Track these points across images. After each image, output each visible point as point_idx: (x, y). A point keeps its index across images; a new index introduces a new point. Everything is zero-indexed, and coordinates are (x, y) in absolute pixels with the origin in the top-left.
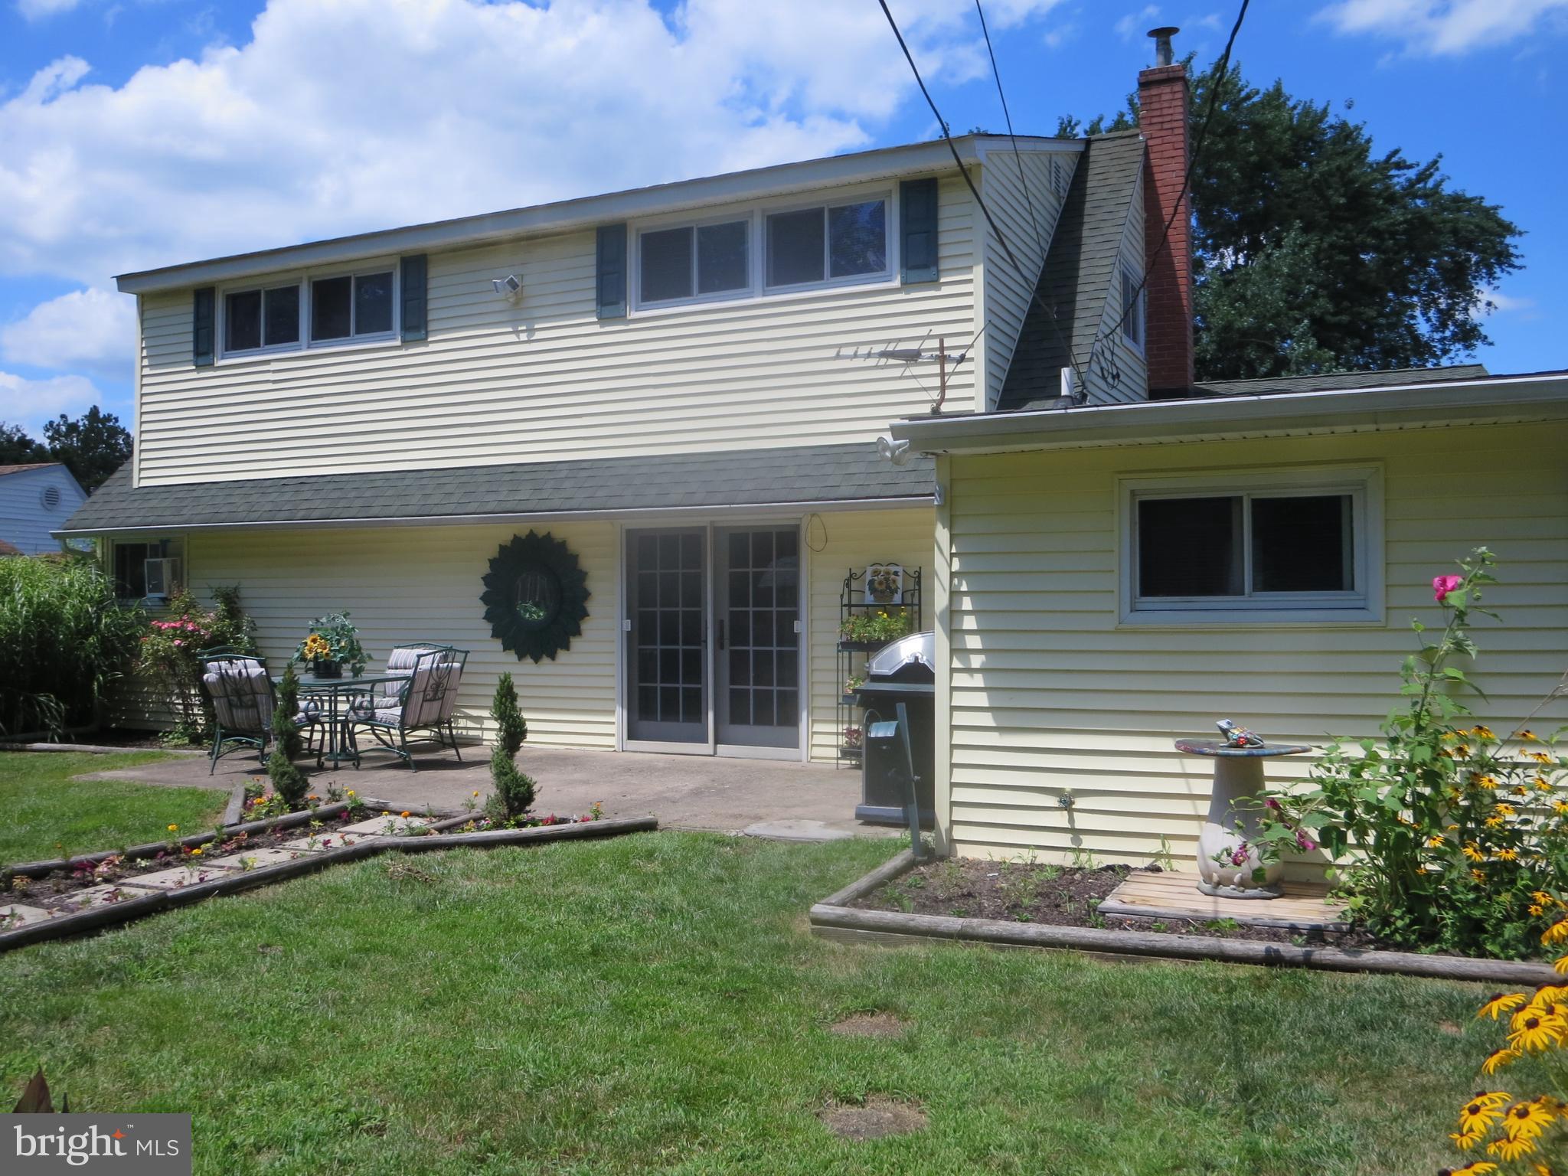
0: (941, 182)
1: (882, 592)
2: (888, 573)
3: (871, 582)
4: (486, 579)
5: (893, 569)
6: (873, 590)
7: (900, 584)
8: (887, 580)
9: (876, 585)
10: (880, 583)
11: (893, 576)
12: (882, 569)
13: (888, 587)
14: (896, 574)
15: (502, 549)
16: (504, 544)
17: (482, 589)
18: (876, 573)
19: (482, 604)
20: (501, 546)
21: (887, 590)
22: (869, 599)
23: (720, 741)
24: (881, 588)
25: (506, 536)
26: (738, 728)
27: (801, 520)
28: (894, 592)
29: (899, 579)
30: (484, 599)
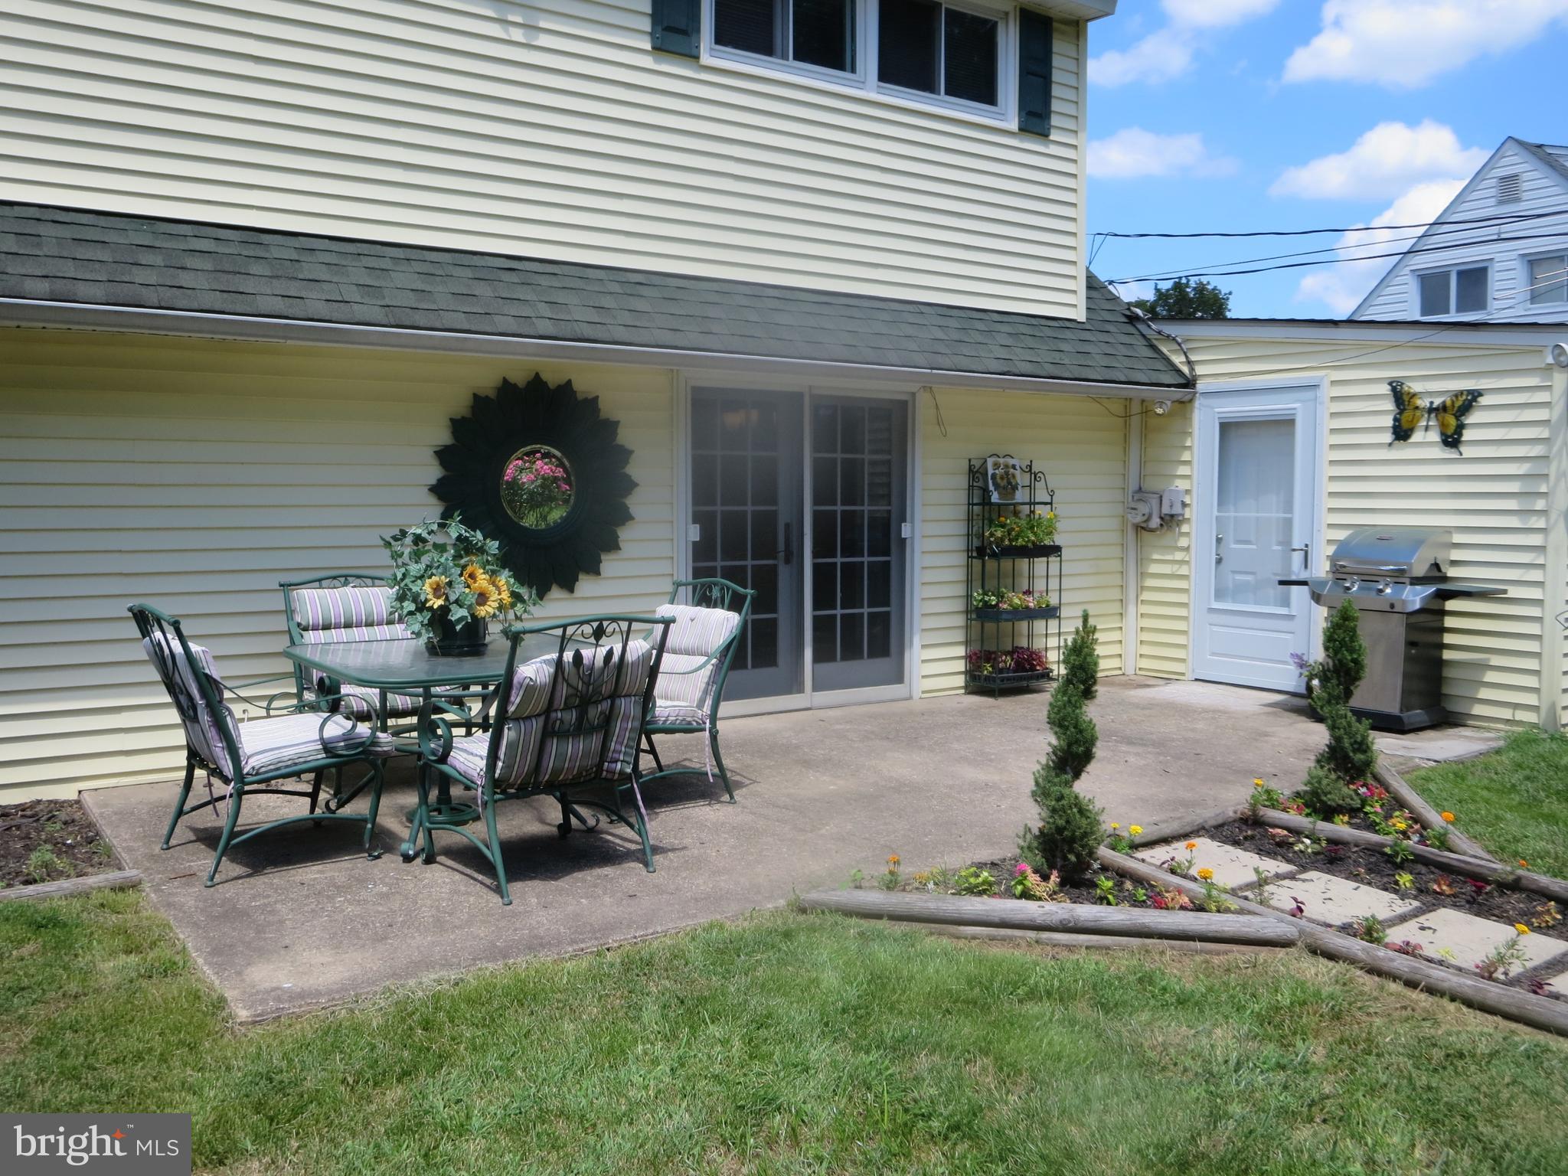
0: (1054, 25)
1: (1005, 488)
2: (1006, 466)
3: (994, 476)
4: (443, 455)
5: (1011, 462)
6: (997, 486)
7: (1018, 479)
8: (1007, 473)
9: (999, 481)
10: (1002, 478)
11: (1012, 470)
12: (1001, 461)
13: (1009, 483)
14: (1014, 467)
15: (479, 402)
16: (482, 393)
17: (433, 473)
18: (996, 466)
19: (432, 500)
20: (475, 396)
21: (1008, 486)
22: (995, 498)
23: (816, 688)
24: (1003, 483)
25: (486, 380)
26: (826, 667)
27: (913, 394)
28: (1015, 488)
29: (1018, 473)
30: (438, 490)
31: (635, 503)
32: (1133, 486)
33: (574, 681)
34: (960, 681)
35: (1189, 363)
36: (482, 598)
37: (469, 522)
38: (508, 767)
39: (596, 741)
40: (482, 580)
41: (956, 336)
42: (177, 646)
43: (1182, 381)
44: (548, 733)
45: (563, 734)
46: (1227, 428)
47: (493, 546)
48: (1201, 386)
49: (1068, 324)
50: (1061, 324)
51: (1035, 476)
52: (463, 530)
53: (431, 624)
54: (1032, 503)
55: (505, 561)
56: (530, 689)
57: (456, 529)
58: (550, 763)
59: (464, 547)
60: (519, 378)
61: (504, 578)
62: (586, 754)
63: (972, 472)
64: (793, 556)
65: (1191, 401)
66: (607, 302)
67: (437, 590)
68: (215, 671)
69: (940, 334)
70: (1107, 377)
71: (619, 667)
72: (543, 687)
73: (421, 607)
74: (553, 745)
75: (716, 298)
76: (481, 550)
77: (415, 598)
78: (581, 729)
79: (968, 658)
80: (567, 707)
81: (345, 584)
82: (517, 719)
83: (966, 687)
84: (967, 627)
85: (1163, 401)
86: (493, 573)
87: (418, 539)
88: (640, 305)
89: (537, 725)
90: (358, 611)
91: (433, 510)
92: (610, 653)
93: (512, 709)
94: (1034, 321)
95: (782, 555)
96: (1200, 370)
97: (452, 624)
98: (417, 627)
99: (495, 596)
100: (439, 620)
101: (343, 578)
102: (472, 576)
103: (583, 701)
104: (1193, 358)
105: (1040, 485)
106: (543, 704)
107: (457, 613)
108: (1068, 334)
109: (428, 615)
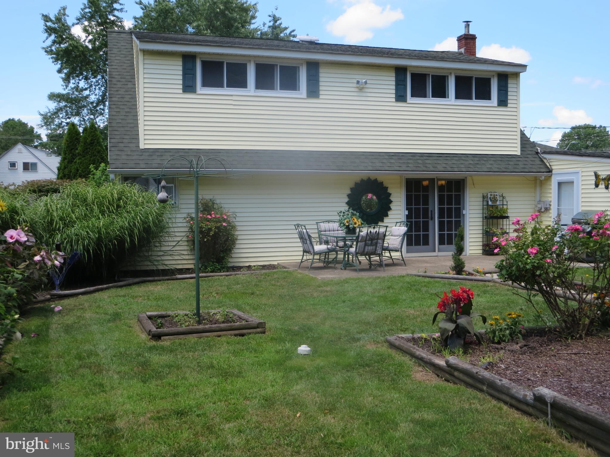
0: (509, 76)
1: (493, 201)
2: (494, 195)
3: (490, 198)
4: (349, 196)
5: (496, 194)
6: (491, 200)
7: (498, 199)
8: (494, 197)
10: (493, 198)
12: (493, 194)
13: (495, 199)
14: (497, 195)
15: (356, 184)
16: (357, 182)
17: (347, 200)
18: (491, 195)
19: (346, 205)
20: (356, 183)
21: (494, 200)
22: (490, 203)
23: (439, 251)
24: (493, 200)
25: (358, 179)
26: (442, 246)
27: (466, 177)
28: (497, 201)
29: (498, 197)
30: (348, 203)
31: (392, 206)
32: (538, 199)
33: (370, 236)
34: (481, 252)
35: (550, 165)
36: (355, 223)
37: (353, 210)
38: (359, 250)
39: (374, 247)
40: (356, 220)
41: (476, 162)
42: (305, 231)
43: (548, 171)
44: (365, 245)
45: (368, 246)
46: (560, 184)
47: (358, 214)
48: (553, 172)
49: (514, 156)
50: (512, 156)
51: (503, 197)
52: (352, 211)
53: (346, 228)
54: (503, 205)
55: (360, 217)
56: (362, 237)
57: (351, 211)
58: (366, 250)
59: (353, 214)
60: (365, 178)
61: (360, 220)
62: (372, 250)
63: (484, 197)
64: (433, 218)
65: (551, 176)
66: (384, 161)
67: (347, 222)
68: (311, 235)
69: (472, 162)
70: (522, 171)
71: (378, 234)
72: (364, 236)
73: (344, 225)
74: (367, 247)
75: (411, 158)
76: (356, 215)
77: (343, 223)
78: (371, 245)
79: (483, 246)
80: (369, 241)
81: (329, 223)
82: (360, 242)
83: (482, 253)
84: (483, 238)
85: (543, 176)
86: (358, 219)
87: (344, 213)
88: (392, 161)
89: (363, 243)
90: (331, 228)
91: (347, 208)
92: (376, 231)
93: (359, 240)
94: (503, 156)
95: (430, 218)
96: (553, 167)
97: (350, 228)
98: (344, 228)
99: (358, 223)
100: (348, 227)
101: (329, 221)
102: (354, 219)
103: (372, 240)
104: (551, 164)
105: (505, 200)
106: (365, 239)
107: (351, 226)
108: (514, 159)
109: (345, 226)
